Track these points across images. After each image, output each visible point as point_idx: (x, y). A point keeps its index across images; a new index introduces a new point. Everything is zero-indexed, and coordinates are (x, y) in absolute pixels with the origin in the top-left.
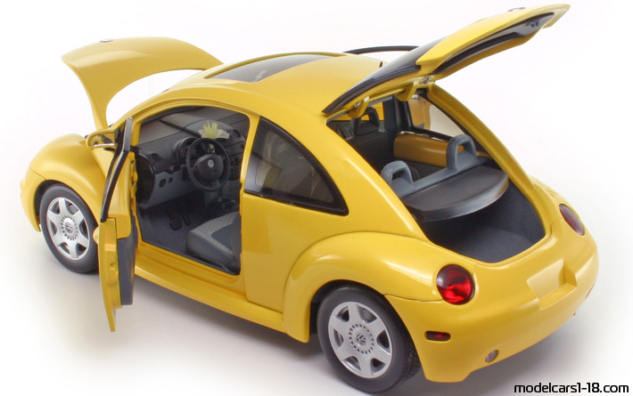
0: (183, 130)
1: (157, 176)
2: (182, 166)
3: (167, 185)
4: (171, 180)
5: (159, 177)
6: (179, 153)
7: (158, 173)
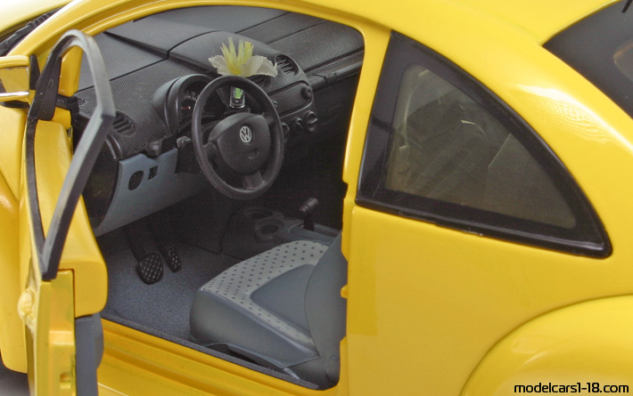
0: (166, 55)
1: (124, 163)
2: (181, 140)
3: (145, 183)
4: (153, 172)
5: (128, 166)
6: (171, 111)
7: (126, 157)
